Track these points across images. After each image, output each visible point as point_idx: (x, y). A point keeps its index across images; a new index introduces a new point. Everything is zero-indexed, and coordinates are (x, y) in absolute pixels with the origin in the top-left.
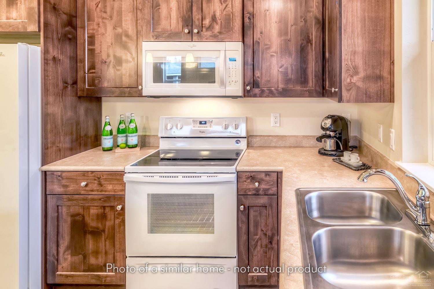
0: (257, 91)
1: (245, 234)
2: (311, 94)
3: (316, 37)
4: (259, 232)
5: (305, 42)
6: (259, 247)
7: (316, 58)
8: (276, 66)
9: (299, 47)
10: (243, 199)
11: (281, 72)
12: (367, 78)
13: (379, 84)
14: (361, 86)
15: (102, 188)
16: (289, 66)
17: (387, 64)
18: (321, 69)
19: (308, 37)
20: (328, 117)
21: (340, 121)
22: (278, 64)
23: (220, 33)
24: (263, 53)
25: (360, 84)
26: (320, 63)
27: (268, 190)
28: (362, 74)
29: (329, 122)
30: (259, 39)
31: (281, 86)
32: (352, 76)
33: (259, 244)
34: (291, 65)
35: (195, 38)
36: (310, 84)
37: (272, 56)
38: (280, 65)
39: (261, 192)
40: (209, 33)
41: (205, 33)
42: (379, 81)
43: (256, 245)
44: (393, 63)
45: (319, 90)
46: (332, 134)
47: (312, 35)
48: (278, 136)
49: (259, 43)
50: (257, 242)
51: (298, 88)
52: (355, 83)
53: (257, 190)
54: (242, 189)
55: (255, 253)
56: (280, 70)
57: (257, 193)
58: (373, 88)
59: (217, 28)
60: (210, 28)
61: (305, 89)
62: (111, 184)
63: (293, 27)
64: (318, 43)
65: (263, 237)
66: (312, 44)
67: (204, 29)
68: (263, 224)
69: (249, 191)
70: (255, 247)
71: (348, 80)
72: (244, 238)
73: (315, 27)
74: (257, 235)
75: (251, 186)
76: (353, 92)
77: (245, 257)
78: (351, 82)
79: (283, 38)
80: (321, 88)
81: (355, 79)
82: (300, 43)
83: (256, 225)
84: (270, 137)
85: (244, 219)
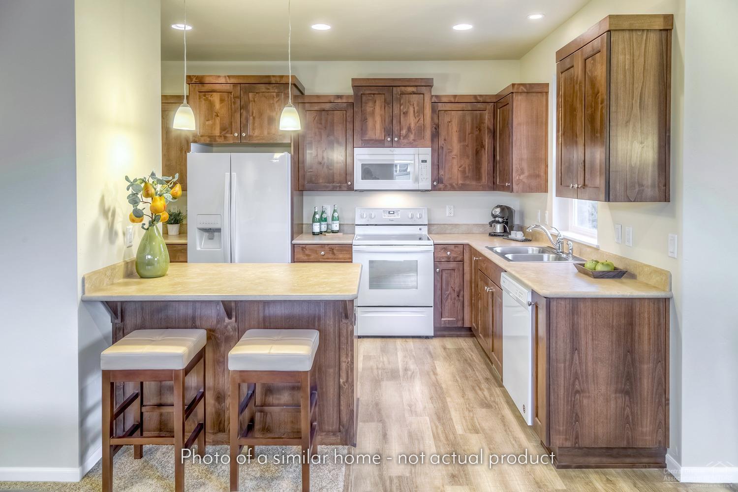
0: (441, 186)
1: (439, 290)
2: (484, 188)
3: (488, 143)
4: (450, 288)
5: (479, 147)
6: (449, 300)
7: (488, 160)
8: (457, 166)
9: (475, 150)
10: (438, 264)
11: (460, 171)
12: (530, 176)
13: (538, 180)
14: (526, 182)
15: (334, 257)
16: (467, 166)
17: (543, 167)
18: (492, 168)
19: (482, 143)
20: (497, 207)
21: (506, 210)
22: (458, 165)
23: (414, 140)
24: (446, 156)
25: (525, 180)
26: (491, 164)
27: (456, 257)
28: (526, 174)
29: (498, 211)
30: (443, 145)
31: (460, 182)
32: (520, 175)
33: (450, 296)
34: (469, 165)
35: (395, 145)
36: (484, 180)
37: (453, 158)
38: (459, 165)
39: (451, 259)
40: (405, 141)
41: (403, 141)
42: (538, 178)
43: (447, 298)
44: (547, 166)
45: (491, 185)
46: (500, 220)
47: (485, 141)
48: (452, 224)
49: (443, 148)
50: (448, 296)
51: (474, 183)
52: (522, 180)
53: (449, 257)
54: (437, 257)
55: (447, 304)
56: (460, 169)
57: (448, 260)
58: (534, 183)
59: (412, 137)
60: (406, 137)
61: (480, 184)
62: (341, 254)
63: (470, 136)
64: (490, 148)
65: (452, 292)
66: (485, 149)
67: (402, 138)
68: (452, 283)
69: (443, 259)
70: (446, 300)
71: (517, 178)
72: (439, 292)
73: (487, 135)
74: (448, 291)
75: (444, 255)
76: (521, 186)
77: (439, 307)
78: (519, 179)
79: (462, 144)
80: (492, 183)
81: (522, 177)
82: (476, 148)
83: (447, 284)
84: (446, 225)
85: (439, 278)
